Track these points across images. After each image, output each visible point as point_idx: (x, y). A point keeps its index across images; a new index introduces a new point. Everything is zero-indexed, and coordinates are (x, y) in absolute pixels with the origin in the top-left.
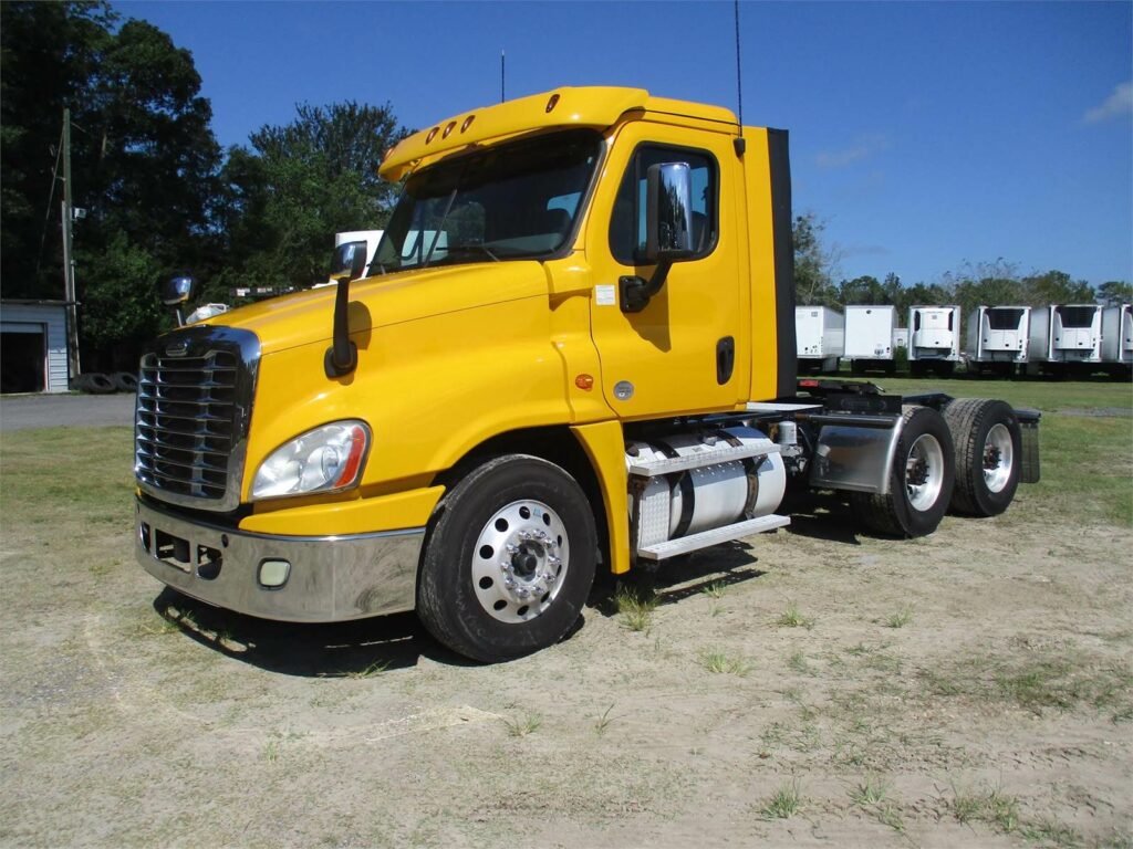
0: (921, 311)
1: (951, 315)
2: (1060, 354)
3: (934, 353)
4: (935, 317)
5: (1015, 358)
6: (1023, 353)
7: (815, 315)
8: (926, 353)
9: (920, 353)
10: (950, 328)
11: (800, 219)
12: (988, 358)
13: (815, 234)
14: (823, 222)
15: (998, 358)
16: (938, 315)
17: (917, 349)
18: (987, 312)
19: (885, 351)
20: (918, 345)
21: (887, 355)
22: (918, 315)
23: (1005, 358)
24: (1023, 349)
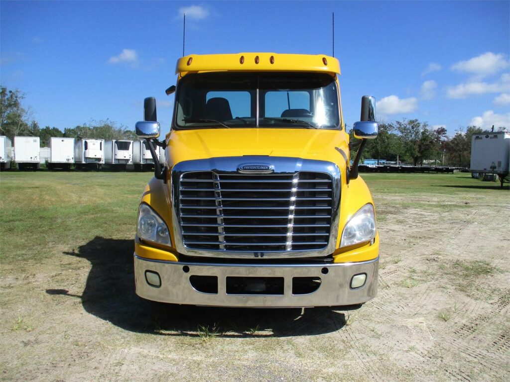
0: (88, 141)
1: (101, 143)
2: (145, 161)
3: (94, 160)
4: (94, 144)
5: (128, 162)
6: (131, 160)
7: (35, 141)
8: (91, 160)
9: (87, 160)
10: (101, 149)
11: (11, 92)
12: (117, 162)
13: (19, 100)
14: (23, 95)
15: (121, 162)
16: (96, 143)
17: (86, 158)
18: (116, 142)
19: (71, 159)
20: (87, 156)
21: (72, 161)
22: (86, 143)
23: (124, 162)
24: (131, 159)
